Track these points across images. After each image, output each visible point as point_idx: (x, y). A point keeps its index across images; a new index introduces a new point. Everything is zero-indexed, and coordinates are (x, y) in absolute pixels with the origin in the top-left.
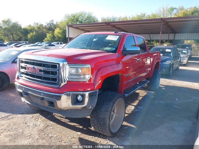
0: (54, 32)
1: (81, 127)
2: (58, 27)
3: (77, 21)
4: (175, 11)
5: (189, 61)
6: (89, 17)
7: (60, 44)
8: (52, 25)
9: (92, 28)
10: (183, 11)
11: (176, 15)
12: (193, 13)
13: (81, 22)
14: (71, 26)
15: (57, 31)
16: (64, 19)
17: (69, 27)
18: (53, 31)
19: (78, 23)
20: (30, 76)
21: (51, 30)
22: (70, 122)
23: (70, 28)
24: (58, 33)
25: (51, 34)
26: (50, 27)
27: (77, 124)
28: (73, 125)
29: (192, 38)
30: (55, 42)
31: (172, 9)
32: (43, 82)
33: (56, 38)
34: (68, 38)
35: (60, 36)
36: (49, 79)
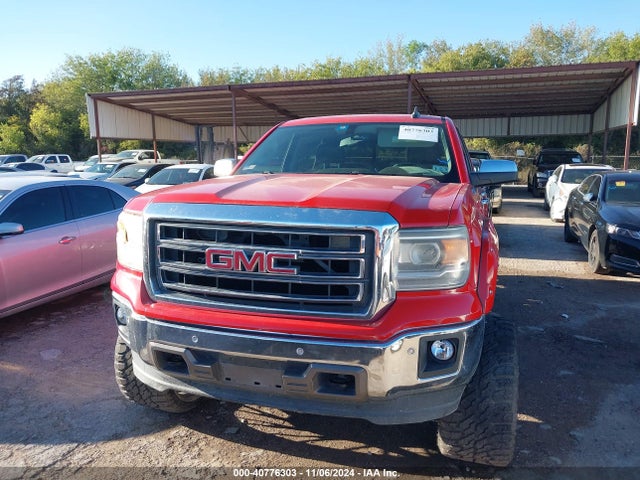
0: (29, 120)
1: (375, 451)
2: (42, 101)
3: (114, 80)
4: (424, 53)
5: (504, 200)
6: (156, 70)
7: (58, 160)
8: (16, 93)
9: (180, 106)
10: (448, 55)
11: (430, 65)
12: (476, 61)
13: (129, 85)
14: (105, 99)
15: (38, 116)
16: (62, 74)
17: (99, 103)
18: (27, 115)
19: (116, 88)
20: (220, 287)
21: (16, 113)
22: (322, 439)
23: (102, 105)
24: (47, 123)
25: (18, 127)
26: (9, 104)
27: (358, 444)
28: (342, 448)
29: (487, 134)
30: (40, 157)
31: (417, 48)
32: (297, 303)
33: (37, 140)
34: (95, 139)
35: (53, 132)
36: (320, 290)
